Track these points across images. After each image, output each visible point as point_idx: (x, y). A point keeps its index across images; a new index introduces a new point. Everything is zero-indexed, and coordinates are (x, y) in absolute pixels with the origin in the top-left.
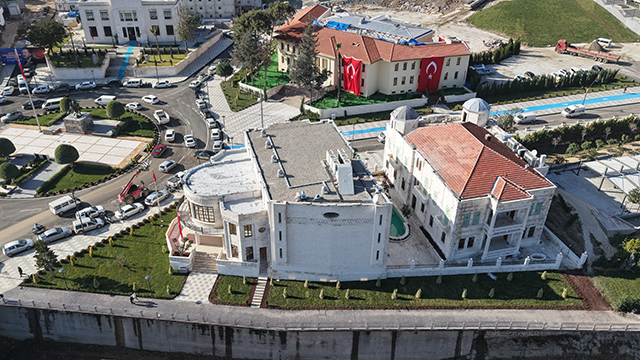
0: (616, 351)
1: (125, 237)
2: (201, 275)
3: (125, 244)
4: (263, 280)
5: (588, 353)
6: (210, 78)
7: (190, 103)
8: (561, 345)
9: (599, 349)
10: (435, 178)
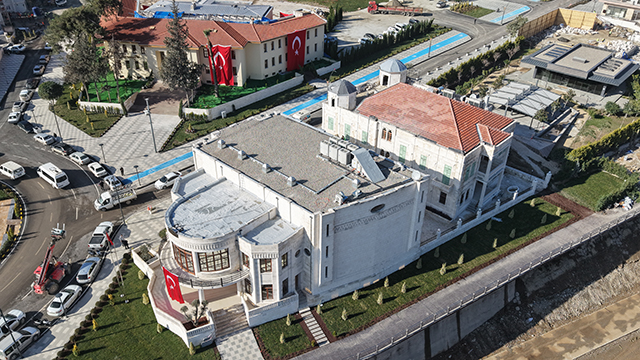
0: (605, 245)
1: (88, 336)
2: (231, 338)
3: (95, 344)
4: (305, 312)
5: (590, 255)
6: (28, 106)
7: (25, 142)
8: (571, 258)
9: (595, 249)
10: (421, 142)
